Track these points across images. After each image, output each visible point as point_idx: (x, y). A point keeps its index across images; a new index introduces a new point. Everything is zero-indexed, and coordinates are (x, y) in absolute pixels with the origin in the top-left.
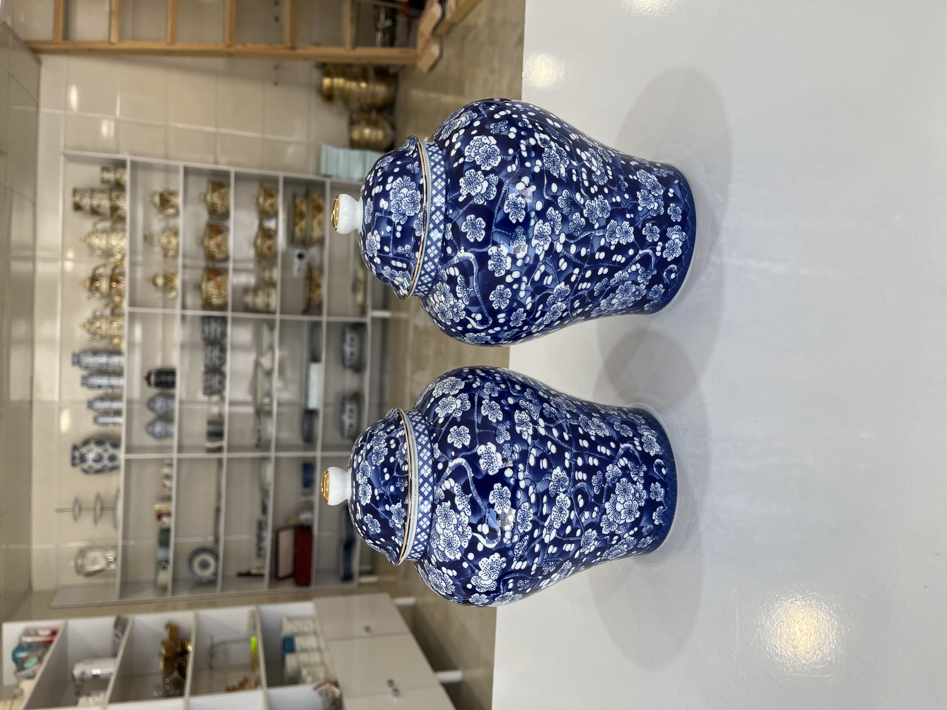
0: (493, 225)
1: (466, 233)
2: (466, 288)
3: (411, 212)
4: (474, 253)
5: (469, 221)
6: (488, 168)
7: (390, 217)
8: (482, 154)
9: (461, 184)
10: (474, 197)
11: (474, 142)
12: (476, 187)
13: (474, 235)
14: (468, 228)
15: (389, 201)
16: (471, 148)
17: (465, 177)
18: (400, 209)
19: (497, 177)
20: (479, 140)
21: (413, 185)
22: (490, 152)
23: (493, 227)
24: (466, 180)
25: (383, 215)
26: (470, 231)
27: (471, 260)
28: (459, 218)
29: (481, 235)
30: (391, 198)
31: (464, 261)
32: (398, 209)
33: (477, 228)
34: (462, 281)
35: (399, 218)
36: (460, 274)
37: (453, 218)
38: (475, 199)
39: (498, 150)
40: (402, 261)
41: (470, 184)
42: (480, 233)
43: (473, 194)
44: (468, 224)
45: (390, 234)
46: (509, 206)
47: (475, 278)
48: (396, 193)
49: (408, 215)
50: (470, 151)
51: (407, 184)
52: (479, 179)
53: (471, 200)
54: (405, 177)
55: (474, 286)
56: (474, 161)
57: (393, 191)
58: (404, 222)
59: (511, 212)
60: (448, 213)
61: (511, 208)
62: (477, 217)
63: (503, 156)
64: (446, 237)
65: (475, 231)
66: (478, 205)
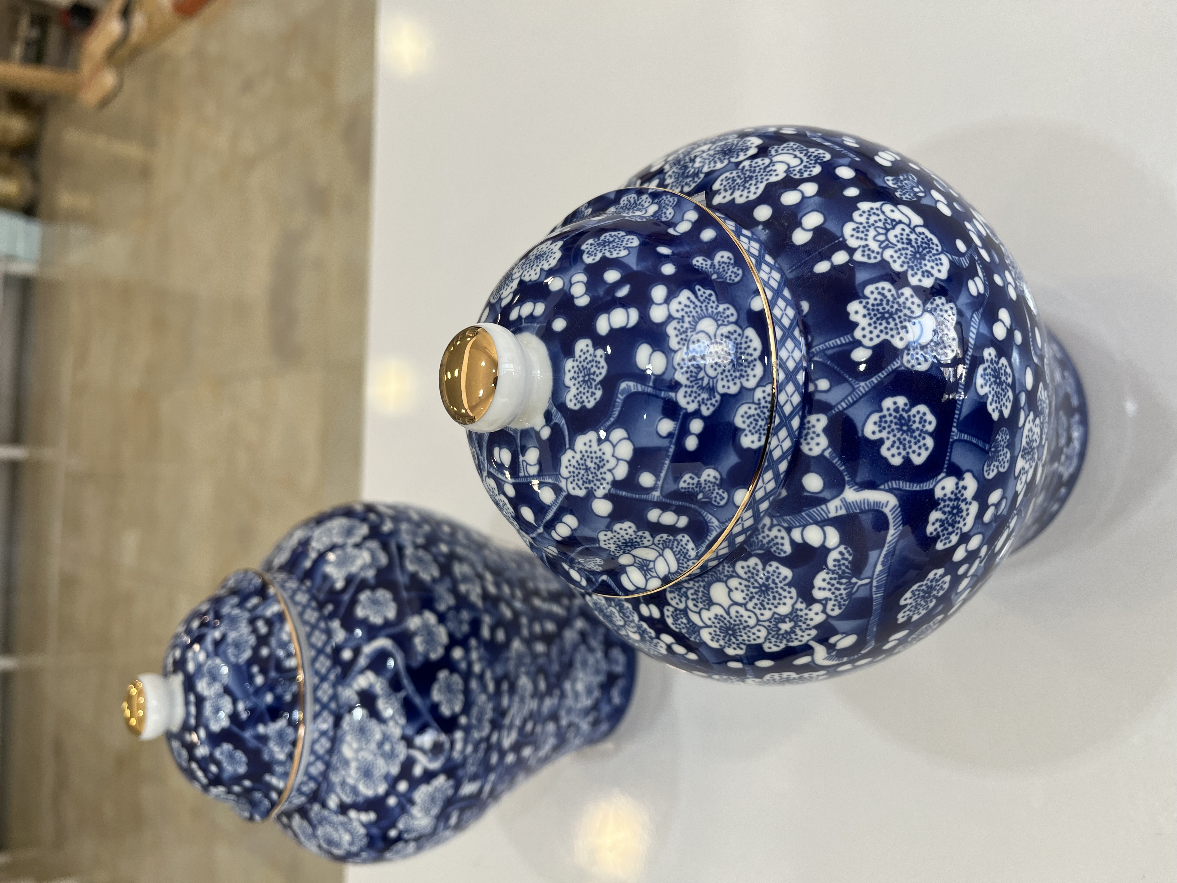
0: (955, 424)
1: (881, 442)
2: (850, 578)
3: (731, 384)
4: (897, 492)
5: (891, 411)
6: (928, 283)
7: (672, 394)
8: (900, 246)
9: (853, 318)
10: (902, 351)
11: (865, 215)
12: (905, 327)
13: (905, 449)
14: (887, 430)
15: (668, 352)
16: (861, 229)
17: (864, 301)
18: (701, 375)
19: (952, 305)
20: (875, 211)
21: (728, 312)
22: (919, 243)
23: (954, 429)
24: (870, 306)
25: (650, 390)
26: (892, 439)
27: (887, 510)
28: (855, 403)
29: (923, 448)
30: (673, 343)
31: (863, 512)
32: (697, 374)
33: (914, 431)
34: (842, 562)
35: (699, 398)
36: (841, 543)
37: (833, 403)
38: (906, 358)
39: (935, 240)
40: (679, 511)
41: (887, 319)
42: (921, 443)
43: (899, 344)
44: (888, 419)
45: (667, 440)
46: (987, 378)
47: (886, 556)
48: (685, 332)
49: (721, 390)
50: (860, 235)
51: (710, 310)
52: (909, 308)
53: (894, 360)
54: (701, 291)
55: (877, 572)
56: (884, 263)
57: (674, 324)
58: (712, 409)
59: (990, 392)
60: (811, 388)
61: (989, 383)
62: (914, 403)
63: (951, 254)
64: (805, 448)
65: (908, 438)
66: (916, 372)
